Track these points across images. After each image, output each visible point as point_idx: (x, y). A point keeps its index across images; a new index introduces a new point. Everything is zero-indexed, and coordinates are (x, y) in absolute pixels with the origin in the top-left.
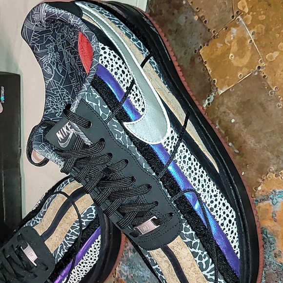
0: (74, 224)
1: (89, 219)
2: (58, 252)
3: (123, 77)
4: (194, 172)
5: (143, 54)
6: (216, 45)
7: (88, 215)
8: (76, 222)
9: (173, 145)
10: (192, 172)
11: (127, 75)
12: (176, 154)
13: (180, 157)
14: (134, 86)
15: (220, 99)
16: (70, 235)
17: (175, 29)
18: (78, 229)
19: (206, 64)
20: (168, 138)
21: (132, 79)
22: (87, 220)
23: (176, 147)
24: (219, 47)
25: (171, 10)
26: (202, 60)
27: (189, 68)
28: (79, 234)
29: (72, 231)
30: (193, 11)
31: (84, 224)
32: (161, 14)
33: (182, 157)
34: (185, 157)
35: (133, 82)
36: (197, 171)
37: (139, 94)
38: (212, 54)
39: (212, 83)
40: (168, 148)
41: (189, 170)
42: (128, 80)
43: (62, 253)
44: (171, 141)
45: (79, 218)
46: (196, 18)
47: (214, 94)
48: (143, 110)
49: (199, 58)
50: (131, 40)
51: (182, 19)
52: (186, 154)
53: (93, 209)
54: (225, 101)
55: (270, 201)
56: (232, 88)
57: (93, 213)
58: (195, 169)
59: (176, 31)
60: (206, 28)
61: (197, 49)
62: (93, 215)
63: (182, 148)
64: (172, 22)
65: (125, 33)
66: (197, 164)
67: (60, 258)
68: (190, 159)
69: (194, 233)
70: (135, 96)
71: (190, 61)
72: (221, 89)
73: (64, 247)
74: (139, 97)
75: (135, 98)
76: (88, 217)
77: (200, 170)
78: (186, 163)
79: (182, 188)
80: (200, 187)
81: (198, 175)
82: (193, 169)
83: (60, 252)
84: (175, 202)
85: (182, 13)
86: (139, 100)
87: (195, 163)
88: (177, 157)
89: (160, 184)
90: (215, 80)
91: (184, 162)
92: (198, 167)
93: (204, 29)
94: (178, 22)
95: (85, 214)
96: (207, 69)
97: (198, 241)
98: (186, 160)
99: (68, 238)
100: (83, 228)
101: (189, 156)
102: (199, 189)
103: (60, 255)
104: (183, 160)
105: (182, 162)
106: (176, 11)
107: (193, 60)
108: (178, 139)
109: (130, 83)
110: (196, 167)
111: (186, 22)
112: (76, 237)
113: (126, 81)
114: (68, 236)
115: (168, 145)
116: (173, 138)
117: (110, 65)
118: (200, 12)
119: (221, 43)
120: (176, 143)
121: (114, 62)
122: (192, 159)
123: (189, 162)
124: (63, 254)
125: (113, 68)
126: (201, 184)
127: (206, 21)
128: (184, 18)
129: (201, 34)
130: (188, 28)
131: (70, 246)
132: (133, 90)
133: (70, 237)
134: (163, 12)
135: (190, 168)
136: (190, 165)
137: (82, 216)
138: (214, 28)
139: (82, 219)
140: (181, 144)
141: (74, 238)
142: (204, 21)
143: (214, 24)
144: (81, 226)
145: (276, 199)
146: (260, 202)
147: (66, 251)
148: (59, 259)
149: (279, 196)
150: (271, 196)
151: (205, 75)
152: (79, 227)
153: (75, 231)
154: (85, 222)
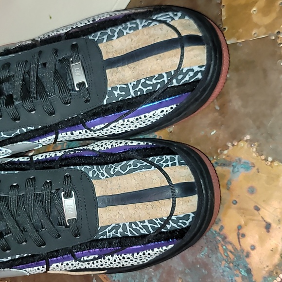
0: (157, 219)
1: (178, 225)
2: (107, 230)
7: (181, 221)
8: (161, 219)
16: (140, 226)
18: (156, 226)
22: (175, 225)
26: (221, 3)
28: (152, 231)
29: (147, 223)
31: (168, 227)
43: (111, 233)
45: (168, 218)
53: (191, 217)
55: (231, 169)
56: (240, 43)
57: (188, 223)
62: (185, 224)
67: (105, 237)
73: (121, 230)
76: (179, 224)
83: (109, 231)
90: (225, 28)
95: (179, 218)
96: (221, 14)
99: (134, 227)
100: (163, 230)
103: (108, 234)
112: (146, 233)
114: (137, 225)
124: (111, 236)
131: (130, 235)
133: (138, 228)
137: (173, 218)
139: (170, 221)
141: (144, 232)
144: (163, 226)
145: (238, 168)
146: (220, 166)
147: (119, 235)
148: (102, 237)
149: (243, 166)
150: (234, 164)
152: (159, 226)
153: (151, 226)
154: (171, 226)
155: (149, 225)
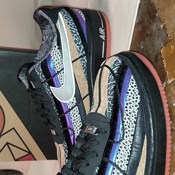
3: (57, 66)
4: (76, 123)
5: (79, 54)
6: (171, 46)
8: (110, 75)
9: (72, 106)
10: (75, 122)
11: (60, 65)
12: (71, 111)
13: (73, 113)
14: (63, 71)
15: (169, 87)
17: (150, 34)
18: (112, 78)
19: (163, 60)
20: (70, 102)
21: (63, 67)
23: (73, 108)
24: (172, 48)
25: (149, 20)
26: (162, 57)
27: (154, 62)
28: (114, 82)
29: (109, 84)
30: (161, 21)
32: (144, 22)
33: (74, 113)
34: (75, 114)
35: (63, 69)
36: (78, 123)
37: (63, 76)
38: (168, 53)
39: (165, 74)
40: (69, 106)
41: (74, 120)
42: (59, 68)
44: (71, 104)
45: (110, 71)
46: (162, 26)
47: (165, 83)
48: (62, 84)
49: (160, 55)
50: (76, 45)
51: (154, 27)
52: (76, 113)
54: (171, 89)
58: (77, 122)
59: (151, 34)
60: (166, 33)
61: (160, 49)
63: (75, 109)
64: (149, 29)
65: (74, 40)
66: (79, 120)
68: (77, 116)
69: (67, 147)
70: (60, 76)
71: (155, 57)
72: (170, 80)
74: (62, 78)
75: (60, 77)
76: (117, 66)
77: (79, 123)
78: (74, 117)
79: (68, 127)
80: (76, 130)
81: (77, 125)
82: (76, 121)
84: (63, 130)
85: (155, 22)
86: (62, 79)
87: (78, 119)
88: (71, 112)
89: (59, 120)
90: (167, 73)
91: (73, 116)
92: (79, 121)
93: (165, 34)
94: (152, 29)
95: (114, 65)
96: (164, 64)
97: (68, 151)
98: (75, 115)
101: (77, 115)
102: (75, 131)
103: (110, 112)
104: (73, 115)
105: (72, 116)
106: (152, 21)
107: (157, 57)
108: (75, 104)
109: (60, 69)
110: (78, 121)
111: (156, 29)
112: (114, 85)
113: (58, 68)
115: (69, 105)
116: (73, 103)
117: (53, 57)
118: (164, 22)
119: (173, 46)
120: (74, 105)
121: (56, 56)
122: (78, 117)
123: (76, 117)
125: (54, 60)
126: (77, 129)
127: (167, 29)
128: (156, 26)
129: (163, 38)
130: (157, 33)
132: (61, 73)
133: (110, 90)
134: (146, 21)
135: (75, 120)
136: (75, 119)
137: (112, 68)
138: (171, 34)
139: (113, 70)
140: (76, 107)
142: (166, 29)
143: (171, 32)
151: (162, 68)
152: (113, 77)
153: (111, 82)
154: (115, 70)
155: (110, 82)
